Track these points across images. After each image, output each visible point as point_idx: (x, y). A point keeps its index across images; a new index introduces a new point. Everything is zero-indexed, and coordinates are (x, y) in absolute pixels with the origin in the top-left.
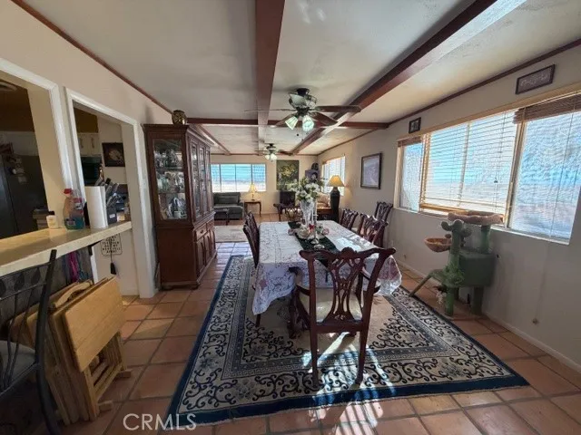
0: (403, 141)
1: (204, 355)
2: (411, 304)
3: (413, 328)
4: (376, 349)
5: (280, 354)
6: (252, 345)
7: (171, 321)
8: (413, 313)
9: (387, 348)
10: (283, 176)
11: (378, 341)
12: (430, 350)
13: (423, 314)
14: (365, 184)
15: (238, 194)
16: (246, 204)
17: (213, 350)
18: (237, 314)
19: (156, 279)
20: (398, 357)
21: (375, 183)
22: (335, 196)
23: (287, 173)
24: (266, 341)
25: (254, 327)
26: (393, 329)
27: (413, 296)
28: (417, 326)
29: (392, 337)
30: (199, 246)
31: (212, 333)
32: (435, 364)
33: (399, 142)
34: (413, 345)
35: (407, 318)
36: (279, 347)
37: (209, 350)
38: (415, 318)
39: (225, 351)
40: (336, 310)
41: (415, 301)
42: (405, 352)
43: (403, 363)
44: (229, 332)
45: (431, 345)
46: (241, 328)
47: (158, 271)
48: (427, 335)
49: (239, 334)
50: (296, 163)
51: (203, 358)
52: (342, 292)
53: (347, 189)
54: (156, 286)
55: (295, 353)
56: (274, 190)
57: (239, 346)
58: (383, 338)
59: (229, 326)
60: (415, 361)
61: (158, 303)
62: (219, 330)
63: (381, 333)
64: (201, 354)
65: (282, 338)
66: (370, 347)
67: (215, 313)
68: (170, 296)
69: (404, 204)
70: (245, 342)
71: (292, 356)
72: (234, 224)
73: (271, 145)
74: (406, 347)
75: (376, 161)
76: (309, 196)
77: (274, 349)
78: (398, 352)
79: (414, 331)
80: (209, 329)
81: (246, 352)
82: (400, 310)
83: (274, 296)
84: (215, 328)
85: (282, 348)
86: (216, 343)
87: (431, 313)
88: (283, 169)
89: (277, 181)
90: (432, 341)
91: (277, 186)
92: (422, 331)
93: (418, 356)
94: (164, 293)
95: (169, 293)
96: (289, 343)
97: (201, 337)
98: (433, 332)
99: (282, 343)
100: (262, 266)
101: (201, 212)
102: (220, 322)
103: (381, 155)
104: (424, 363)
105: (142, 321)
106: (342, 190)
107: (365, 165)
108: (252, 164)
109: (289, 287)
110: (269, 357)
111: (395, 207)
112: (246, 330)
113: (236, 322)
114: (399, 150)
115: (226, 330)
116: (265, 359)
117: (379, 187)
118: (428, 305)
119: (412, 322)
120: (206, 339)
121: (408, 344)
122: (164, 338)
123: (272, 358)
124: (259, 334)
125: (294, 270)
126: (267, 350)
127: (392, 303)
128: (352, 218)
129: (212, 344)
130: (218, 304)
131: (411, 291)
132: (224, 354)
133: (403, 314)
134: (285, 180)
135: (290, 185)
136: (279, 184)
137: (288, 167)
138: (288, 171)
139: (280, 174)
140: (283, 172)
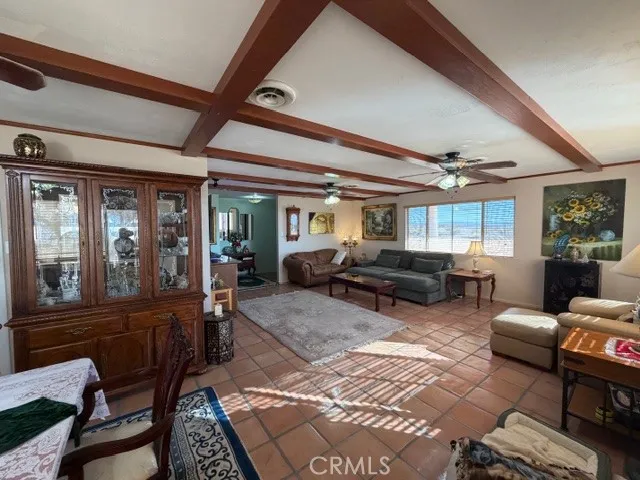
10: (562, 224)
23: (578, 215)
50: (613, 187)
56: (535, 254)
88: (565, 205)
89: (546, 234)
91: (544, 247)
108: (483, 201)
134: (570, 234)
135: (588, 246)
136: (550, 243)
137: (581, 200)
138: (580, 210)
139: (553, 219)
140: (562, 212)
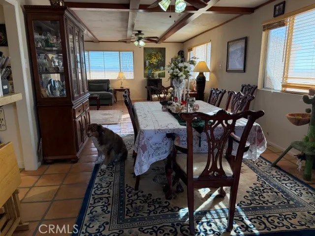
0: (268, 25)
1: (91, 213)
2: (274, 172)
3: (275, 190)
4: (243, 206)
5: (158, 212)
6: (134, 205)
7: (58, 187)
8: (275, 179)
9: (252, 205)
10: (150, 64)
11: (244, 200)
12: (291, 206)
13: (284, 180)
14: (230, 68)
15: (107, 82)
16: (115, 91)
17: (99, 209)
18: (117, 181)
19: (38, 154)
20: (263, 212)
21: (240, 67)
22: (201, 80)
23: (154, 61)
24: (145, 202)
25: (134, 191)
26: (257, 192)
27: (275, 165)
28: (279, 189)
29: (257, 197)
30: (78, 123)
31: (96, 197)
32: (295, 216)
33: (264, 27)
34: (276, 203)
35: (270, 183)
36: (157, 206)
37: (95, 209)
38: (277, 182)
39: (109, 209)
40: (210, 167)
41: (277, 170)
42: (269, 208)
43: (267, 216)
44: (111, 195)
45: (291, 202)
46: (121, 192)
47: (41, 147)
48: (287, 195)
49: (120, 197)
50: (162, 51)
51: (90, 215)
52: (216, 151)
53: (212, 74)
54: (39, 160)
55: (172, 210)
56: (142, 78)
57: (121, 205)
58: (249, 198)
59: (111, 191)
60: (278, 215)
61: (43, 174)
62: (102, 194)
63: (248, 195)
64: (88, 212)
65: (160, 199)
66: (238, 205)
67: (97, 180)
68: (53, 169)
69: (267, 86)
70: (126, 203)
71: (170, 213)
72: (104, 109)
73: (140, 32)
74: (270, 205)
75: (241, 45)
76: (181, 73)
77: (153, 208)
78: (262, 208)
79: (276, 192)
80: (93, 193)
81: (128, 210)
82: (263, 177)
83: (154, 160)
84: (99, 192)
85: (160, 207)
86: (100, 204)
87: (291, 179)
88: (150, 56)
89: (145, 68)
90: (292, 199)
91: (145, 74)
92: (283, 192)
93: (280, 211)
94: (46, 166)
95: (51, 166)
96: (166, 202)
97: (86, 199)
98: (293, 193)
99: (160, 203)
100: (142, 132)
101: (79, 93)
102: (102, 187)
103: (246, 39)
104: (285, 216)
105: (30, 188)
106: (207, 75)
107: (231, 50)
108: (119, 51)
109: (166, 152)
110: (149, 213)
111: (259, 88)
112: (127, 193)
113: (117, 188)
114: (264, 33)
115: (108, 193)
116: (146, 215)
117: (244, 71)
118: (289, 173)
119: (275, 186)
120: (91, 201)
121: (271, 203)
122: (52, 201)
123: (152, 214)
124: (138, 197)
125: (171, 136)
126: (146, 208)
127: (257, 172)
128: (220, 95)
129: (97, 204)
130: (98, 174)
131: (273, 162)
132: (109, 212)
133: (267, 180)
134: (152, 68)
135: (157, 73)
136: (147, 72)
137: (155, 55)
138: (155, 59)
139: (147, 62)
140: (150, 59)
